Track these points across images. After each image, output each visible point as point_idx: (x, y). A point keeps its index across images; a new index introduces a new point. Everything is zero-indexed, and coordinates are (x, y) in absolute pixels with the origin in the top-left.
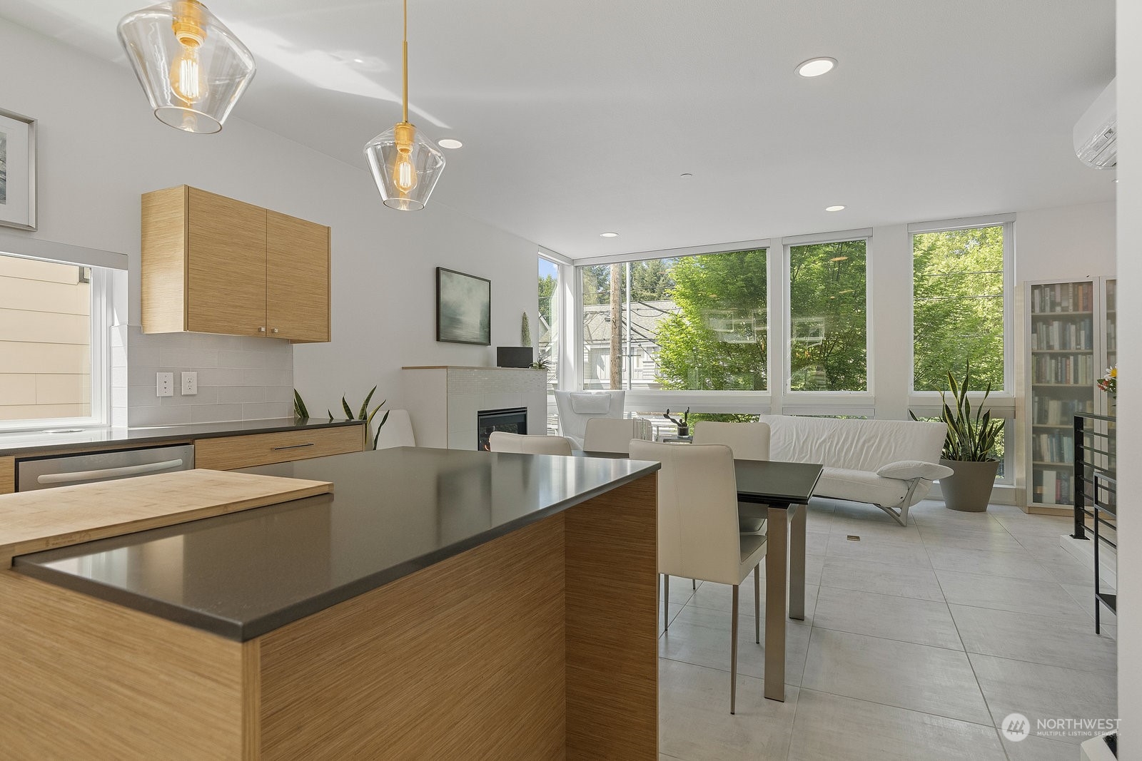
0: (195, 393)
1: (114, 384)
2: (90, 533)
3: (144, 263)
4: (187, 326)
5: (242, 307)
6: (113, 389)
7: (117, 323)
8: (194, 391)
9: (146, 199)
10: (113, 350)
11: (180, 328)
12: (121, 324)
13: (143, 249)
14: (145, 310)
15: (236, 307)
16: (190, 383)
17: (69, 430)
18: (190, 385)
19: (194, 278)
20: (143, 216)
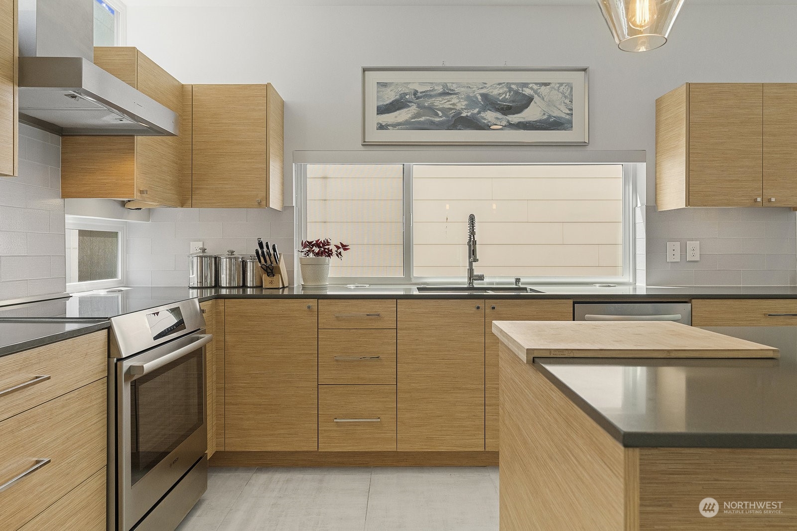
0: (699, 259)
1: (637, 252)
2: (574, 351)
3: (658, 155)
4: (688, 202)
5: (738, 180)
6: (637, 255)
7: (639, 205)
8: (697, 258)
9: (659, 102)
10: (637, 225)
11: (682, 205)
12: (642, 205)
13: (656, 144)
14: (658, 192)
15: (733, 181)
16: (694, 250)
17: (608, 285)
18: (693, 254)
19: (694, 161)
20: (657, 117)
